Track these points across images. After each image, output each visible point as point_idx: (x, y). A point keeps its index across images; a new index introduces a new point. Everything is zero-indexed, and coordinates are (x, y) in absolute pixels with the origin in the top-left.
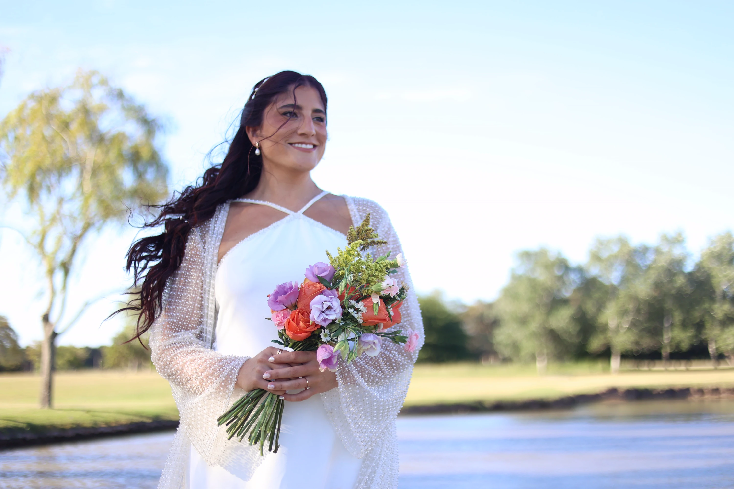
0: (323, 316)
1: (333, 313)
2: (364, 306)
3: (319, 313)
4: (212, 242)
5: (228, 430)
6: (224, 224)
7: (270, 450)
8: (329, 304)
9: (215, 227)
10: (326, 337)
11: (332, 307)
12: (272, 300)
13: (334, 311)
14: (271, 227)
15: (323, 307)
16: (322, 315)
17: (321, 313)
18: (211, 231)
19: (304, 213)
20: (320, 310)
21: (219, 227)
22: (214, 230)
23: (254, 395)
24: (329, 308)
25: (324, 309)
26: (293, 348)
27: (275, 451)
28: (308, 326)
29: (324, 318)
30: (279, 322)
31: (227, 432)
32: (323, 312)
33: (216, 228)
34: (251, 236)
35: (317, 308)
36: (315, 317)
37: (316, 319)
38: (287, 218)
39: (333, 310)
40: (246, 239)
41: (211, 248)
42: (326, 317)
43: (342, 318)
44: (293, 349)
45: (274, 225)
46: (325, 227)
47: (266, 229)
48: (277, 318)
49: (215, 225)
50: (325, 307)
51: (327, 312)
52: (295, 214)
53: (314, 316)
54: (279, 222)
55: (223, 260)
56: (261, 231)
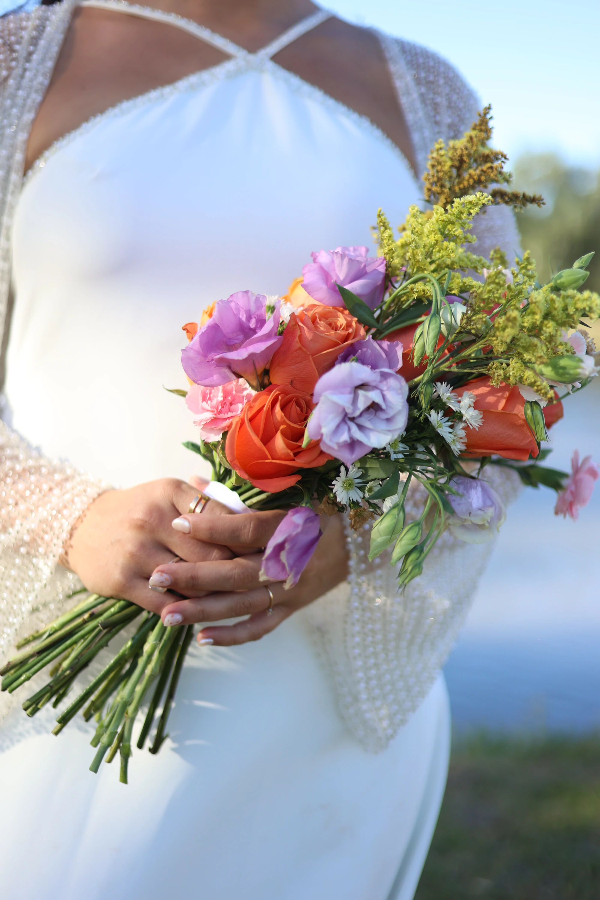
0: (349, 430)
1: (383, 426)
2: (476, 406)
3: (338, 420)
4: (15, 111)
5: (28, 703)
6: (50, 64)
7: (140, 745)
8: (374, 396)
9: (25, 70)
10: (348, 490)
11: (384, 406)
12: (195, 351)
13: (388, 420)
14: (182, 84)
15: (354, 401)
16: (346, 428)
17: (344, 421)
18: (14, 79)
19: (276, 58)
20: (344, 409)
21: (37, 71)
22: (22, 77)
23: (113, 615)
24: (374, 407)
25: (358, 413)
26: (241, 490)
27: (154, 750)
28: (298, 452)
29: (351, 438)
30: (209, 416)
31: (26, 709)
32: (352, 419)
33: (28, 74)
34: (125, 105)
35: (336, 404)
36: (324, 431)
37: (326, 439)
38: (228, 66)
39: (383, 416)
40: (111, 113)
41: (10, 125)
42: (358, 435)
43: (405, 433)
44: (240, 495)
45: (193, 79)
46: (331, 102)
47: (167, 90)
48: (204, 403)
49: (28, 65)
50: (362, 405)
51: (365, 421)
52: (251, 58)
53: (320, 427)
54: (205, 75)
55: (40, 164)
56: (153, 94)
